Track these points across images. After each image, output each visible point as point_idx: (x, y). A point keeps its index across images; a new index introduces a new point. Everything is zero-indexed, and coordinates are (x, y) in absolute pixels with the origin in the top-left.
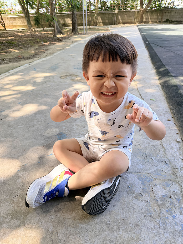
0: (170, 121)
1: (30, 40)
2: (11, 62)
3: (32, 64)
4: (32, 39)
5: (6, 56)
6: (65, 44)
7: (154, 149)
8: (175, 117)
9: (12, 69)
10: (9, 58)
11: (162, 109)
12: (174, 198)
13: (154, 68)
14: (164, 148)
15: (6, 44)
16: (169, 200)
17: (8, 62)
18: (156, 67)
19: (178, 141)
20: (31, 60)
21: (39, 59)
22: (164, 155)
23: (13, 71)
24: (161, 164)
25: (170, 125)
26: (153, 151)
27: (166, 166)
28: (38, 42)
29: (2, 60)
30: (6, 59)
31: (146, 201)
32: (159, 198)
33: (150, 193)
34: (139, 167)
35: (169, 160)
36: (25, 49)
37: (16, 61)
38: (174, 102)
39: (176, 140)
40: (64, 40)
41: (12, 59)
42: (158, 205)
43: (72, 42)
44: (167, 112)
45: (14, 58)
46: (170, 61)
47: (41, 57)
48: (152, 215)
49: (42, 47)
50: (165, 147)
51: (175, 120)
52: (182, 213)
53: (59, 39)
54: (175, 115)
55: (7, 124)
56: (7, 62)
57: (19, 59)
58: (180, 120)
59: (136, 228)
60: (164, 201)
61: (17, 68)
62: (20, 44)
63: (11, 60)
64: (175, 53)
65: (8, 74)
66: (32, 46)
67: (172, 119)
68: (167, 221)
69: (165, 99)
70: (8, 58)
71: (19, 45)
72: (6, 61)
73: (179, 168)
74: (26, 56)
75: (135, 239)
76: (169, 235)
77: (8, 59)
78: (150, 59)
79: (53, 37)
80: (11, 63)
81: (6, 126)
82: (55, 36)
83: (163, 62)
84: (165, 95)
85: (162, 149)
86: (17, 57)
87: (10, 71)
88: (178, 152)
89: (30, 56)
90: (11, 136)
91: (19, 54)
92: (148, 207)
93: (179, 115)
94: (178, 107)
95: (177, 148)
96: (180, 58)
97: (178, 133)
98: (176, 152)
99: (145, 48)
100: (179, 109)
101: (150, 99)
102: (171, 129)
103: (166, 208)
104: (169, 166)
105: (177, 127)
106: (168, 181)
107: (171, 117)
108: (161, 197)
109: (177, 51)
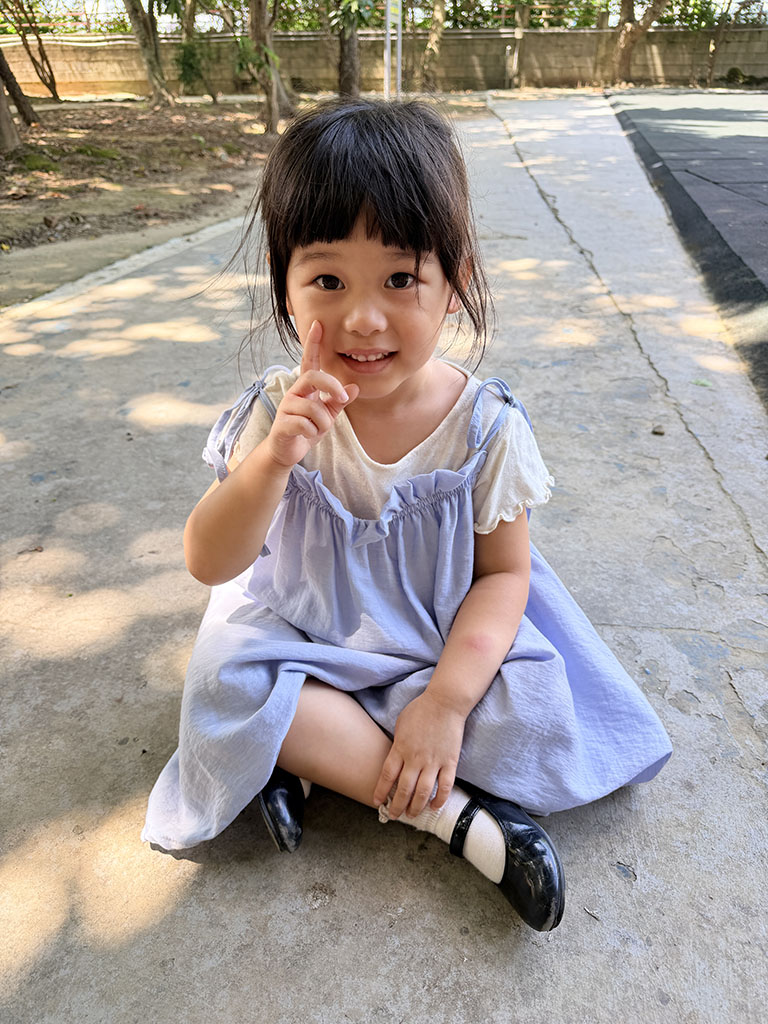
1: (170, 143)
2: (108, 228)
3: (197, 239)
4: (177, 138)
5: (84, 205)
7: (726, 554)
9: (124, 258)
10: (97, 213)
11: (740, 418)
13: (693, 266)
14: (760, 551)
15: (80, 157)
17: (100, 230)
18: (704, 262)
20: (187, 224)
21: (220, 222)
22: (761, 573)
23: (129, 267)
26: (721, 562)
28: (204, 152)
29: (72, 219)
30: (89, 216)
31: (714, 717)
32: (757, 708)
33: (724, 691)
34: (675, 612)
36: (157, 180)
37: (131, 227)
41: (112, 216)
42: (757, 731)
44: (759, 430)
45: (120, 216)
46: (758, 242)
47: (228, 212)
48: (738, 758)
49: (221, 172)
50: (764, 550)
55: (158, 456)
56: (92, 230)
57: (140, 217)
59: (688, 793)
61: (138, 252)
62: (134, 157)
63: (109, 222)
66: (182, 170)
69: (751, 383)
70: (94, 215)
71: (128, 162)
72: (88, 226)
74: (166, 208)
77: (94, 219)
78: (677, 230)
79: (264, 134)
80: (109, 233)
81: (155, 461)
82: (270, 128)
83: (730, 244)
84: (750, 370)
85: (752, 556)
86: (129, 211)
87: (118, 265)
89: (181, 207)
90: (183, 496)
91: (134, 199)
92: (721, 734)
99: (649, 187)
101: (694, 381)
108: (764, 706)
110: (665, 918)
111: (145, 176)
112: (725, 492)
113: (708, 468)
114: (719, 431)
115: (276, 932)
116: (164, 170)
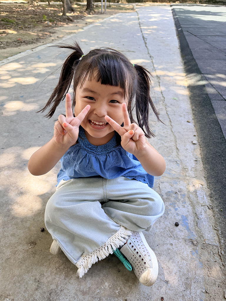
0: (189, 122)
1: (32, 18)
3: (35, 50)
4: (35, 16)
5: (2, 38)
6: (76, 26)
7: (168, 150)
8: (196, 119)
9: (12, 56)
10: (6, 41)
11: (183, 109)
12: (179, 194)
13: (182, 62)
14: (177, 149)
15: (2, 22)
16: (174, 195)
17: (6, 47)
18: (185, 61)
19: (194, 142)
20: (34, 45)
21: (43, 45)
22: (176, 155)
23: (13, 59)
24: (172, 164)
25: (188, 127)
26: (166, 152)
27: (177, 166)
28: (42, 21)
30: (3, 42)
32: (164, 193)
35: (181, 160)
36: (26, 30)
37: (16, 46)
38: (198, 103)
39: (192, 142)
40: (75, 21)
41: (10, 42)
43: (86, 24)
44: (187, 113)
45: (13, 42)
46: (202, 55)
47: (47, 41)
49: (47, 28)
50: (179, 148)
51: (195, 121)
52: (185, 206)
53: (70, 18)
54: (196, 117)
55: (9, 119)
56: (3, 46)
57: (19, 42)
58: (201, 122)
60: (169, 196)
61: (16, 54)
62: (20, 22)
64: (211, 44)
65: (7, 61)
66: (34, 27)
67: (193, 121)
68: (169, 212)
69: (189, 99)
71: (18, 24)
73: (190, 168)
74: (27, 40)
77: (5, 43)
78: (180, 50)
79: (62, 16)
80: (9, 47)
81: (8, 121)
82: (64, 14)
83: (194, 55)
85: (175, 150)
86: (16, 40)
87: (9, 58)
88: (192, 153)
89: (32, 40)
90: (14, 131)
91: (18, 37)
93: (200, 116)
94: (201, 108)
95: (192, 149)
96: (215, 51)
97: (195, 135)
98: (189, 154)
99: (176, 36)
100: (202, 110)
101: (172, 98)
102: (189, 131)
103: (170, 202)
104: (180, 166)
105: (196, 129)
106: (176, 179)
107: (191, 119)
108: (167, 193)
109: (213, 43)
111: (22, 29)
112: (172, 131)
113: (170, 124)
114: (176, 113)
115: (18, 254)
116: (29, 27)
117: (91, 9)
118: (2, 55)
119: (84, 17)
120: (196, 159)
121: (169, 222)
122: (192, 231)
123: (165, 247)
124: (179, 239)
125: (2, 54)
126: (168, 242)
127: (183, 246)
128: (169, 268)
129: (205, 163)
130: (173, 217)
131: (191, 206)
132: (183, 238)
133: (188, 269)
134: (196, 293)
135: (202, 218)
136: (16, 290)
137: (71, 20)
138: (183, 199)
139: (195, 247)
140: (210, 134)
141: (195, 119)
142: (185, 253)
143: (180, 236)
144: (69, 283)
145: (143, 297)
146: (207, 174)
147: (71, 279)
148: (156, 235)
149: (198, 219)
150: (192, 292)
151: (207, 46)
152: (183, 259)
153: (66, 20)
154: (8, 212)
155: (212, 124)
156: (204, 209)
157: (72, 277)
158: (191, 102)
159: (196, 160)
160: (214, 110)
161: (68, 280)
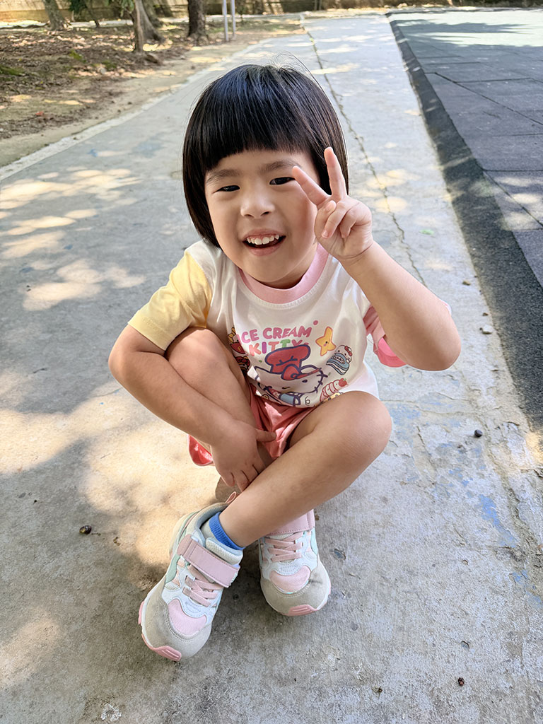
0: (468, 285)
1: (62, 61)
2: (17, 130)
3: (82, 137)
4: (69, 57)
6: (170, 75)
9: (28, 155)
10: (8, 119)
11: (450, 255)
12: (467, 448)
13: (433, 146)
16: (456, 452)
17: (10, 133)
18: (439, 143)
19: (485, 330)
20: (76, 125)
21: (99, 123)
23: (32, 160)
24: (441, 381)
25: (467, 295)
27: (454, 386)
28: (89, 68)
30: (1, 122)
31: (405, 456)
32: (434, 449)
33: (414, 439)
34: (388, 390)
35: (461, 372)
36: (53, 91)
37: (33, 129)
38: (483, 238)
39: (481, 329)
40: (166, 62)
41: (19, 121)
42: (432, 463)
43: (193, 68)
44: (461, 264)
45: (25, 120)
46: (478, 127)
47: (106, 115)
48: (418, 481)
49: (102, 83)
51: (481, 282)
52: (483, 475)
53: (152, 57)
54: (483, 271)
55: (48, 301)
56: (4, 133)
57: (41, 121)
58: (495, 283)
59: (384, 504)
60: (444, 454)
61: (39, 149)
62: (35, 73)
64: (496, 101)
65: (19, 167)
66: (72, 82)
67: (476, 282)
68: (449, 491)
69: (460, 231)
70: (5, 121)
71: (31, 77)
72: (1, 129)
73: (484, 390)
74: (59, 114)
75: (381, 524)
76: (452, 514)
77: (6, 123)
78: (425, 119)
79: (133, 52)
80: (17, 134)
81: (46, 305)
82: (138, 48)
83: (459, 129)
84: (461, 221)
86: (32, 117)
87: (23, 159)
88: (484, 355)
89: (71, 112)
90: (65, 329)
91: (35, 107)
92: (409, 467)
93: (492, 270)
94: (493, 250)
95: (483, 346)
96: (508, 117)
97: (486, 312)
98: (478, 356)
99: (410, 86)
100: (493, 256)
101: (421, 231)
102: (471, 304)
103: (450, 468)
104: (461, 385)
105: (486, 299)
106: (455, 416)
107: (472, 276)
108: (439, 447)
109: (501, 97)
110: (360, 581)
111: (44, 88)
114: (433, 266)
115: (118, 606)
116: (58, 83)
117: (200, 32)
118: (6, 153)
119: (186, 53)
120: (496, 366)
121: (453, 513)
122: (508, 529)
123: (452, 569)
124: (480, 548)
125: (3, 150)
126: (456, 556)
127: (491, 564)
128: (467, 614)
129: (518, 376)
130: (459, 500)
131: (499, 473)
132: (489, 547)
133: (509, 613)
134: (535, 665)
135: (527, 499)
136: (126, 683)
137: (156, 62)
138: (478, 459)
139: (519, 565)
140: (521, 309)
141: (481, 276)
142: (499, 578)
143: (483, 542)
144: (246, 660)
145: (417, 681)
146: (525, 400)
147: (247, 652)
148: (426, 542)
149: (518, 500)
150: (526, 663)
151: (486, 105)
152: (497, 593)
153: (143, 62)
154: (80, 511)
155: (522, 286)
156: (529, 478)
157: (249, 648)
158: (465, 237)
159: (495, 370)
160: (522, 252)
161: (242, 654)
